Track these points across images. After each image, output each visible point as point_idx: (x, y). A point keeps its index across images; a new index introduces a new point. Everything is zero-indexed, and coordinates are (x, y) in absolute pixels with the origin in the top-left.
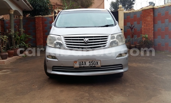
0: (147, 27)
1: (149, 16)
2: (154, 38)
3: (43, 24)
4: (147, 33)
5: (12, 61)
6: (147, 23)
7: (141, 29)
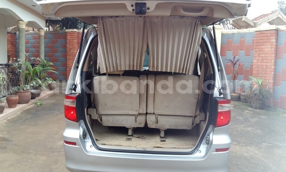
0: (262, 64)
1: (268, 44)
2: (275, 84)
4: (263, 75)
5: (12, 117)
6: (263, 55)
7: (252, 66)
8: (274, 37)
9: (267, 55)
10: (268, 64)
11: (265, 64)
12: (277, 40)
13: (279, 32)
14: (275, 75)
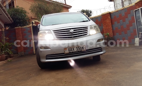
1: (107, 19)
2: (114, 35)
3: (22, 33)
4: (108, 32)
6: (107, 24)
7: (103, 30)
9: (108, 24)
10: (109, 27)
11: (108, 27)
12: (111, 17)
13: (111, 14)
14: (113, 31)
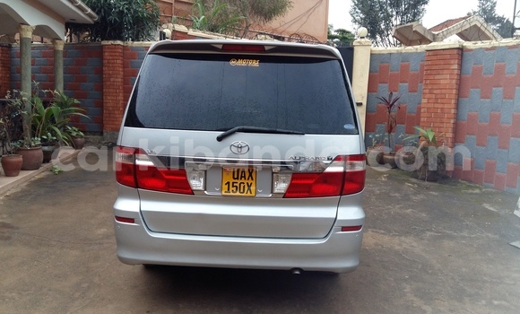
0: (436, 106)
1: (445, 72)
2: (455, 139)
3: (125, 66)
4: (436, 125)
5: (14, 191)
6: (438, 91)
7: (419, 109)
8: (456, 61)
9: (443, 91)
10: (446, 106)
11: (440, 106)
12: (461, 65)
13: (465, 53)
14: (456, 124)
